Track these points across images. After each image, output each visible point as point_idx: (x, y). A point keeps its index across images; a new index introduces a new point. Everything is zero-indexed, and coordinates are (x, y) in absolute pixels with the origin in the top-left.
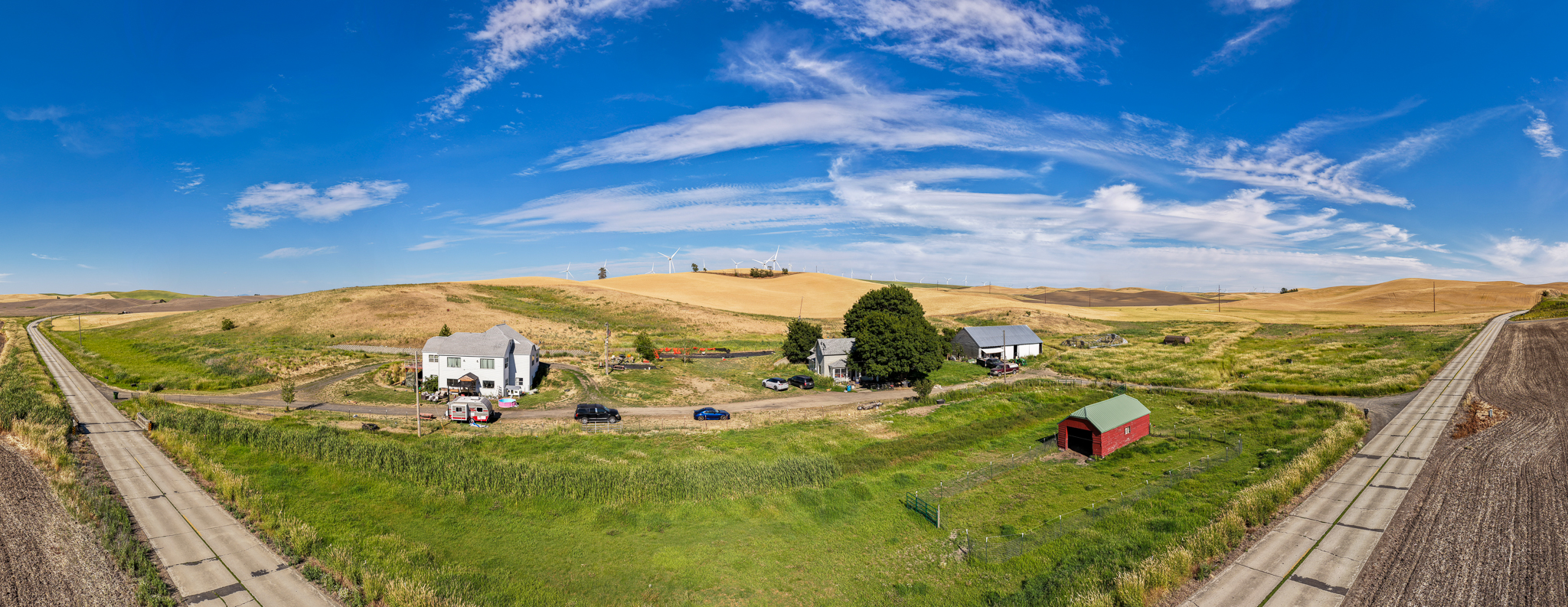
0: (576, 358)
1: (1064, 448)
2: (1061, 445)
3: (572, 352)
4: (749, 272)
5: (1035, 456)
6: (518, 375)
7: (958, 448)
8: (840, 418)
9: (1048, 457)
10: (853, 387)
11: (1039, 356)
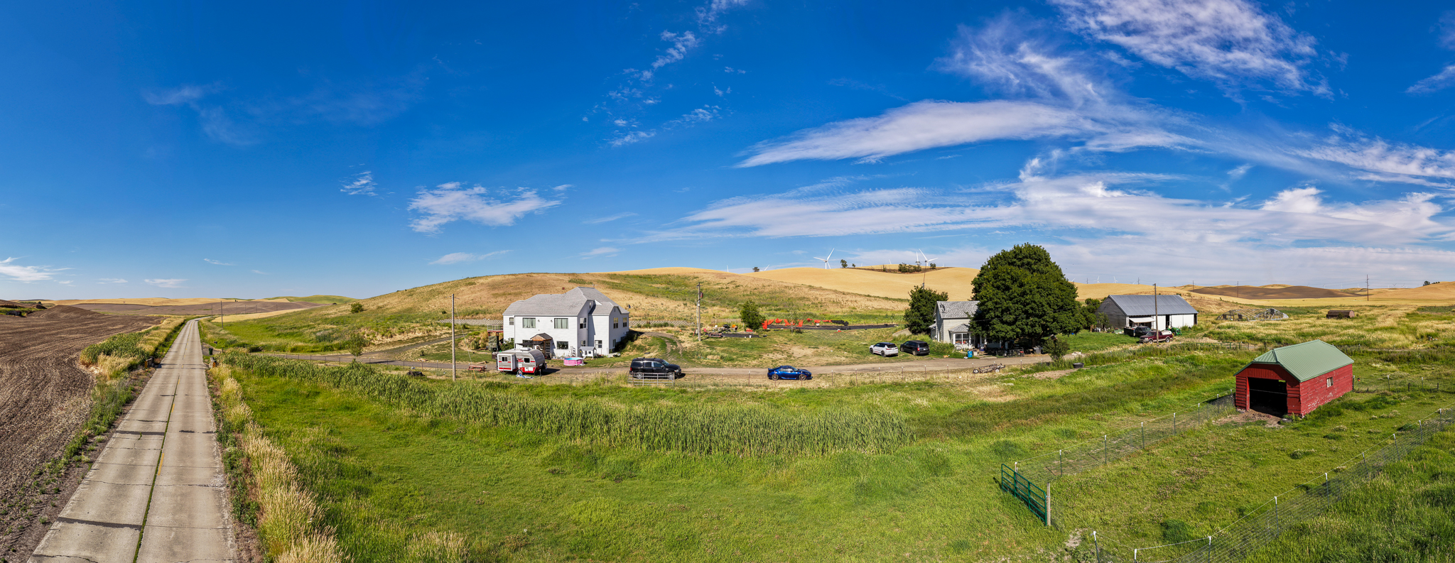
0: (676, 328)
1: (1245, 408)
2: (1239, 404)
3: (673, 323)
4: (897, 268)
5: (1206, 418)
6: (597, 338)
7: (1096, 411)
8: (947, 380)
9: (1223, 420)
10: (975, 354)
11: (1194, 327)
